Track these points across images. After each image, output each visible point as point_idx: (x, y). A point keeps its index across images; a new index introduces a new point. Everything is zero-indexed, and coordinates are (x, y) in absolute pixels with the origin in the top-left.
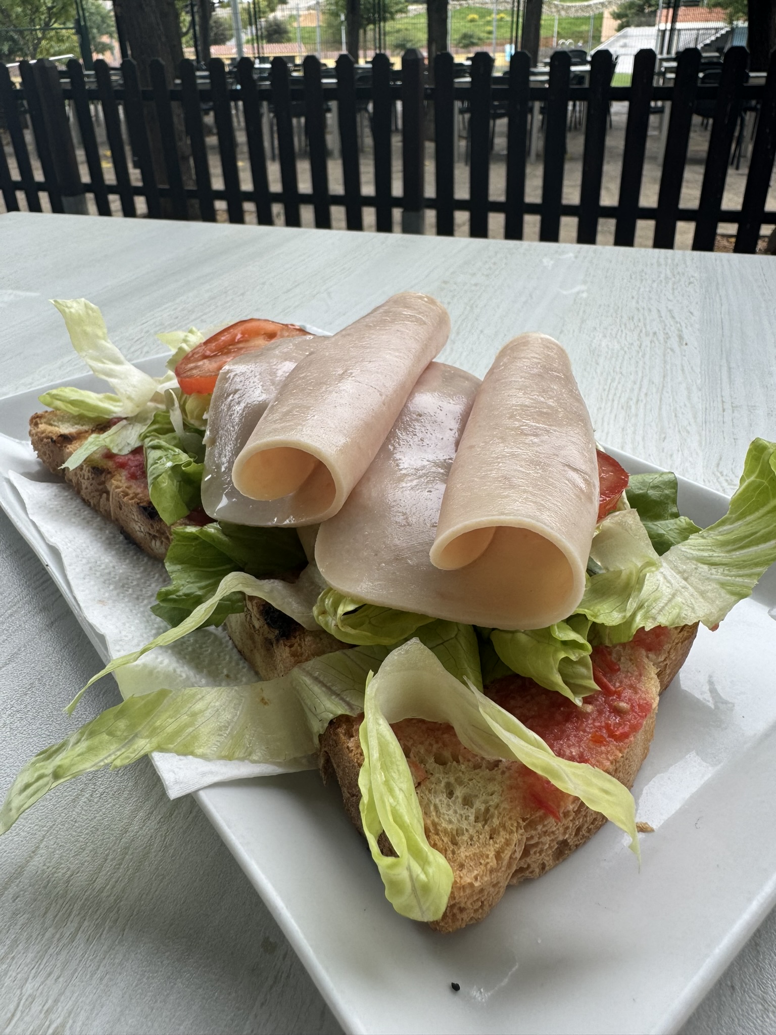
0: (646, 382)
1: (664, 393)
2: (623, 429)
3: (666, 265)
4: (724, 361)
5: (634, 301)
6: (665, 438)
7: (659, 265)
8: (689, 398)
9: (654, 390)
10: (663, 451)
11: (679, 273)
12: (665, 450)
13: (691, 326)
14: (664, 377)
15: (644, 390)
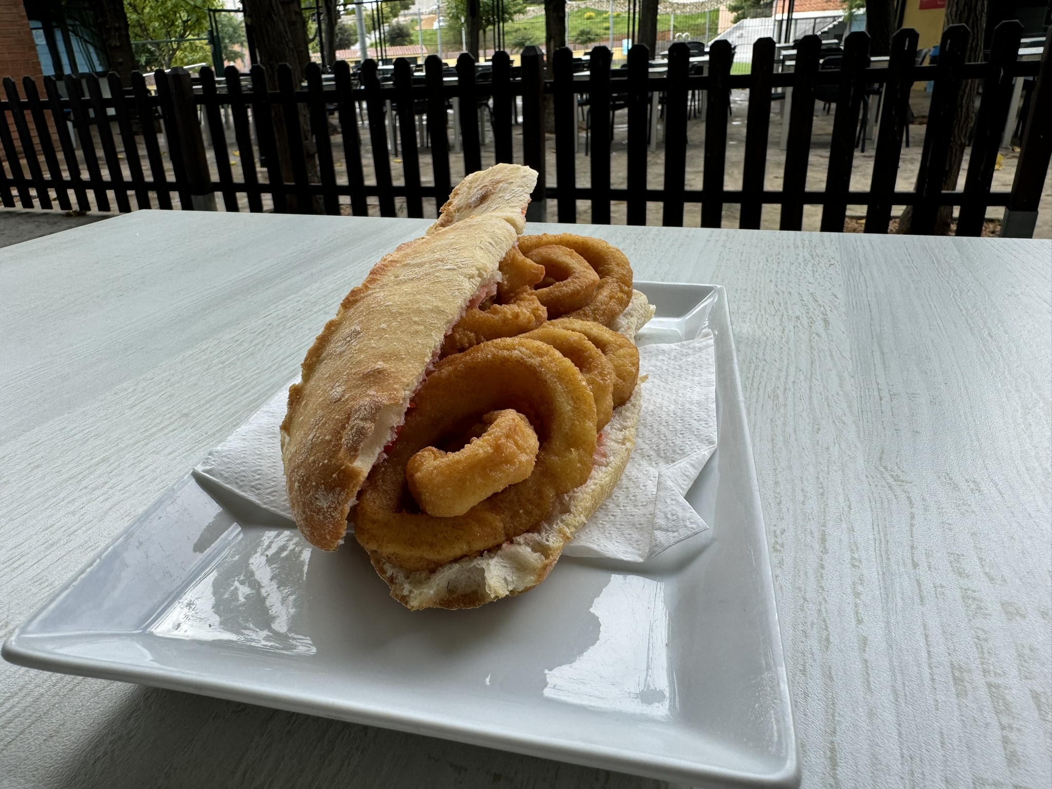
0: (792, 370)
1: (813, 380)
2: (771, 420)
3: (803, 247)
4: (876, 345)
5: (773, 286)
6: (819, 429)
7: (797, 247)
8: (841, 386)
9: (802, 378)
10: (818, 444)
11: (818, 255)
12: (820, 443)
13: (837, 309)
14: (812, 363)
15: (791, 379)
